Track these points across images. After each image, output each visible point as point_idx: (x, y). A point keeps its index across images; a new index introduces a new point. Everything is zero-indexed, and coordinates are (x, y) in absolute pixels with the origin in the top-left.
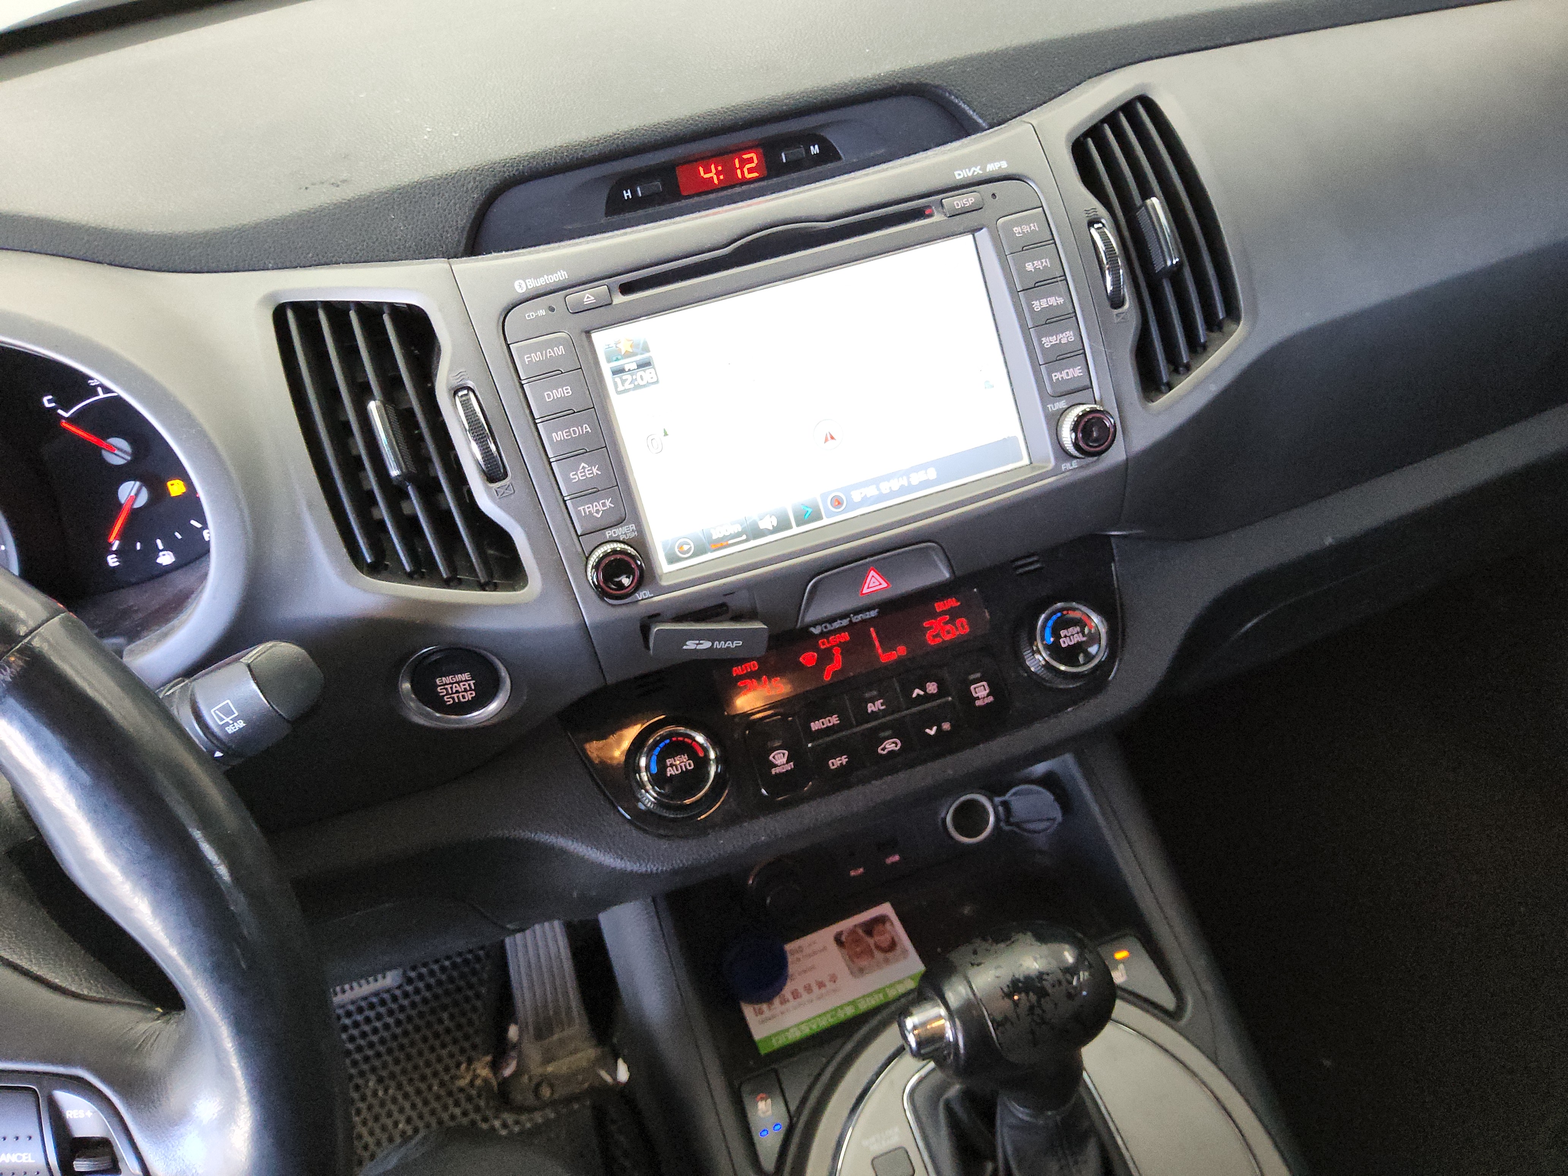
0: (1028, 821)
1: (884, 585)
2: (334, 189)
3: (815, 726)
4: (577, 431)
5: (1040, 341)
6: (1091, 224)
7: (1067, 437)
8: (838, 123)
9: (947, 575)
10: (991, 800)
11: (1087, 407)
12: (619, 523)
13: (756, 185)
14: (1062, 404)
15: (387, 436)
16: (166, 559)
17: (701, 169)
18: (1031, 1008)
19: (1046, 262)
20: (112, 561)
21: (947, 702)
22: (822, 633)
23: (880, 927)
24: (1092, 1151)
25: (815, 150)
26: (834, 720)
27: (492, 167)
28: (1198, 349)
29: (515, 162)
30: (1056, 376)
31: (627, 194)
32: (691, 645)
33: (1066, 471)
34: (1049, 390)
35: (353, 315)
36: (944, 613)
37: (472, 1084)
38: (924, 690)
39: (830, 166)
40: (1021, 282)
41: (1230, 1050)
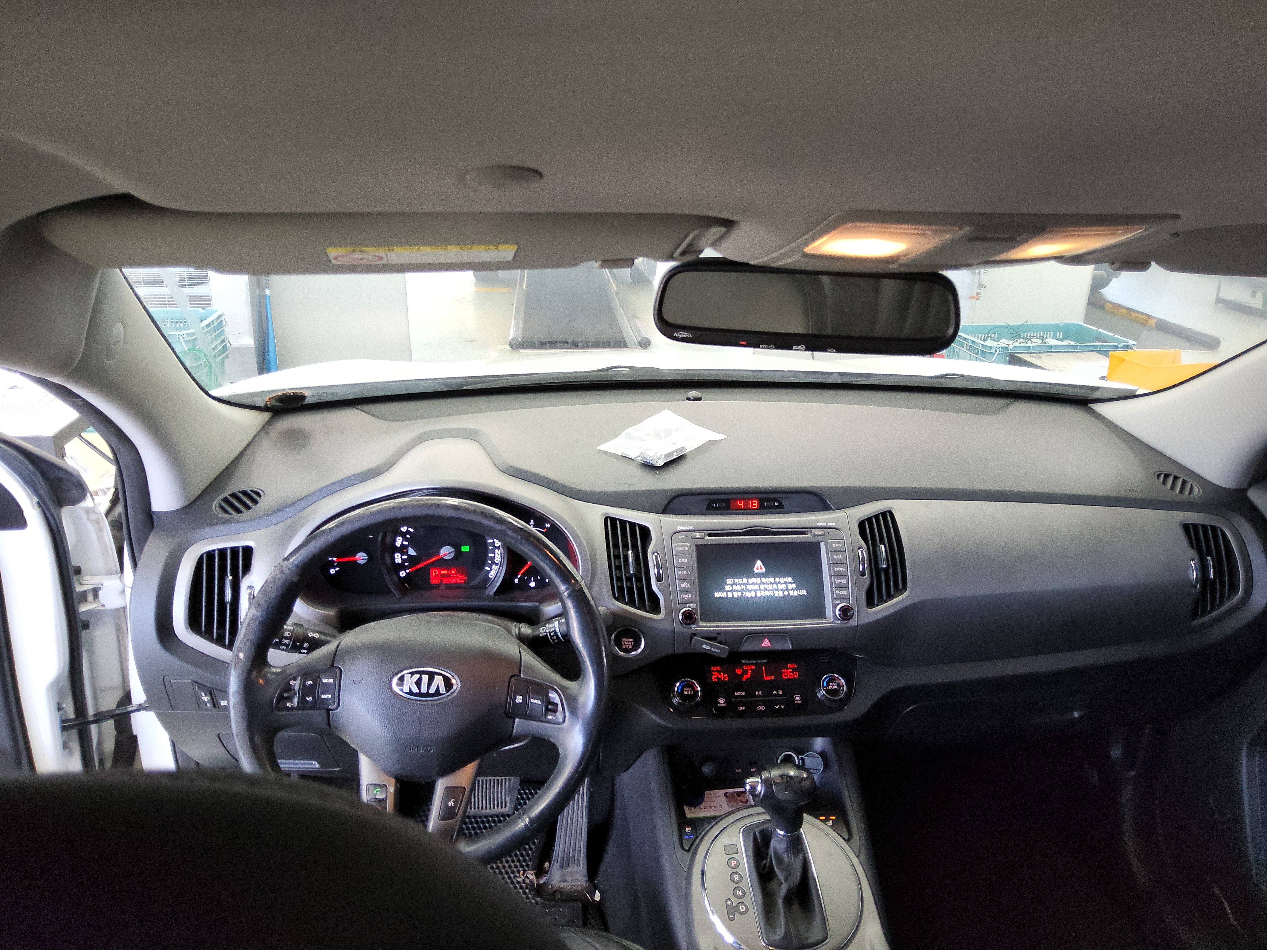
0: (811, 769)
1: (769, 645)
2: (628, 486)
3: (736, 694)
4: (686, 573)
5: (834, 581)
6: (859, 548)
7: (838, 613)
8: (786, 498)
9: (791, 647)
10: (798, 757)
11: (846, 604)
12: (691, 603)
13: (755, 511)
14: (838, 602)
15: (632, 562)
16: (533, 584)
17: (738, 502)
18: (787, 781)
19: (841, 557)
20: (516, 581)
21: (785, 699)
22: (745, 663)
23: (742, 795)
24: (801, 856)
25: (776, 504)
26: (743, 694)
27: (676, 490)
28: (890, 597)
29: (683, 490)
30: (838, 592)
31: (714, 505)
32: (704, 646)
33: (836, 623)
34: (835, 596)
35: (627, 524)
36: (790, 668)
37: (524, 882)
38: (777, 692)
39: (780, 510)
40: (832, 561)
41: (863, 856)
